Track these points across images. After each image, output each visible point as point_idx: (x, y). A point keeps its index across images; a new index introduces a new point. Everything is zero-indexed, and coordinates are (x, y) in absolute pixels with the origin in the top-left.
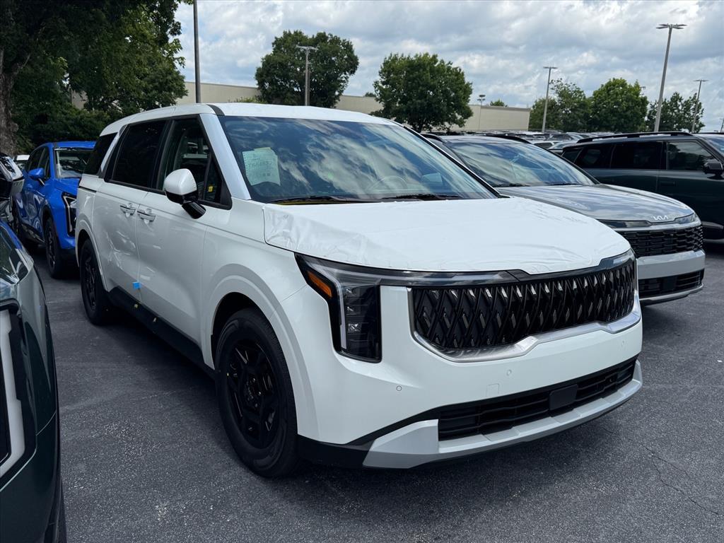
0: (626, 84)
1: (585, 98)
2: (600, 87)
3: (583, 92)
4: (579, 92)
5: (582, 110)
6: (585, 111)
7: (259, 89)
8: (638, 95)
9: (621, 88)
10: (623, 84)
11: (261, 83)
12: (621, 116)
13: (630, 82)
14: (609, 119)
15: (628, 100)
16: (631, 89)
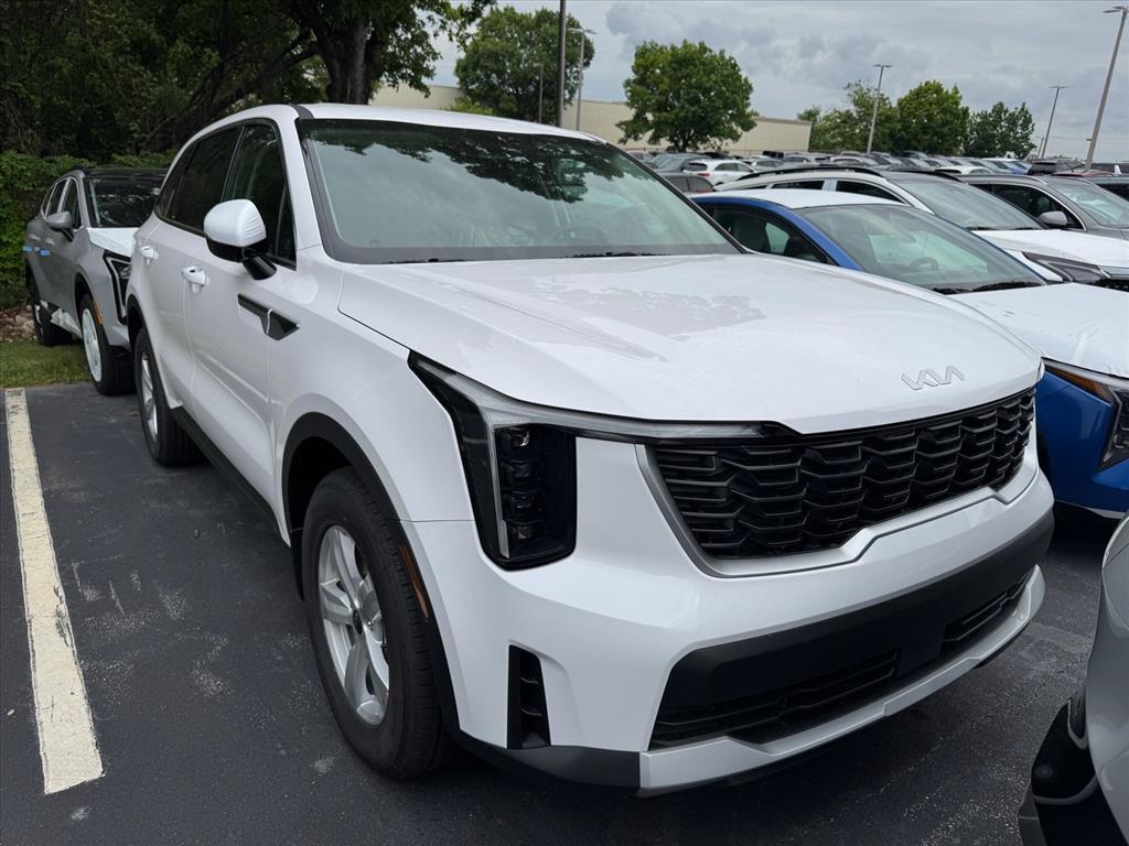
0: (942, 90)
1: (891, 107)
2: (907, 93)
3: (888, 98)
4: (883, 100)
5: (887, 125)
6: (891, 125)
7: (460, 89)
8: (957, 103)
9: (935, 95)
10: (938, 89)
11: (463, 81)
12: (936, 134)
13: (948, 88)
14: (919, 137)
15: (944, 111)
16: (948, 97)
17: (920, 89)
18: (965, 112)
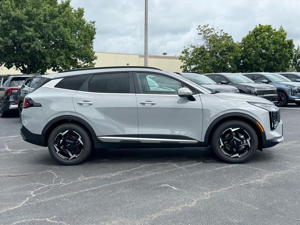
17: (256, 29)
18: (290, 43)
